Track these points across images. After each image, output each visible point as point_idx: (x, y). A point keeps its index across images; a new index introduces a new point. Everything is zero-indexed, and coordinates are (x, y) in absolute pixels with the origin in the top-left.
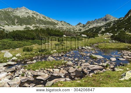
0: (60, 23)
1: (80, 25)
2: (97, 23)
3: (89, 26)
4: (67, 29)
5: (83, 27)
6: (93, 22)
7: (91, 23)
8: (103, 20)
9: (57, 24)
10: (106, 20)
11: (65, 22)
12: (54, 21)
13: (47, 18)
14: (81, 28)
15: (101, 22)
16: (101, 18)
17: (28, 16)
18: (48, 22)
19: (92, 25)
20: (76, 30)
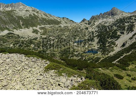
1: (85, 22)
3: (95, 22)
7: (96, 18)
9: (61, 22)
11: (67, 19)
13: (48, 16)
15: (107, 17)
16: (107, 12)
17: (30, 15)
18: (51, 20)
19: (97, 20)
20: (83, 29)
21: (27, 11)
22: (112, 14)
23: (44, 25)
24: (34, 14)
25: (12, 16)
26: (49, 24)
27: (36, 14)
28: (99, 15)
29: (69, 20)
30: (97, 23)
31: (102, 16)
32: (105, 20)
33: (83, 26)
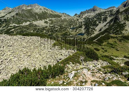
1: (77, 16)
2: (88, 13)
3: (83, 15)
5: (79, 17)
6: (85, 12)
9: (61, 16)
12: (59, 14)
13: (54, 12)
15: (90, 12)
16: (91, 9)
17: (42, 12)
18: (56, 15)
20: (75, 20)
21: (40, 9)
22: (94, 10)
23: (51, 18)
24: (45, 11)
25: (32, 13)
26: (54, 17)
27: (46, 11)
29: (67, 15)
30: (84, 16)
31: (87, 12)
32: (89, 14)
33: (75, 18)
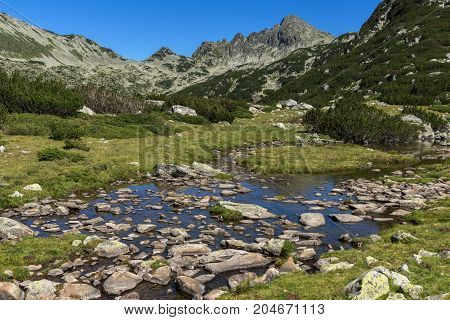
0: (62, 46)
1: (168, 59)
2: (246, 51)
3: (210, 64)
4: (102, 75)
5: (180, 69)
6: (228, 49)
7: (216, 51)
8: (271, 42)
9: (49, 47)
10: (282, 41)
11: (88, 41)
12: (33, 35)
14: (171, 74)
15: (261, 51)
16: (263, 32)
19: (220, 60)
28: (229, 40)
29: (96, 48)
30: (216, 70)
31: (243, 44)
32: (251, 59)
33: (154, 75)
